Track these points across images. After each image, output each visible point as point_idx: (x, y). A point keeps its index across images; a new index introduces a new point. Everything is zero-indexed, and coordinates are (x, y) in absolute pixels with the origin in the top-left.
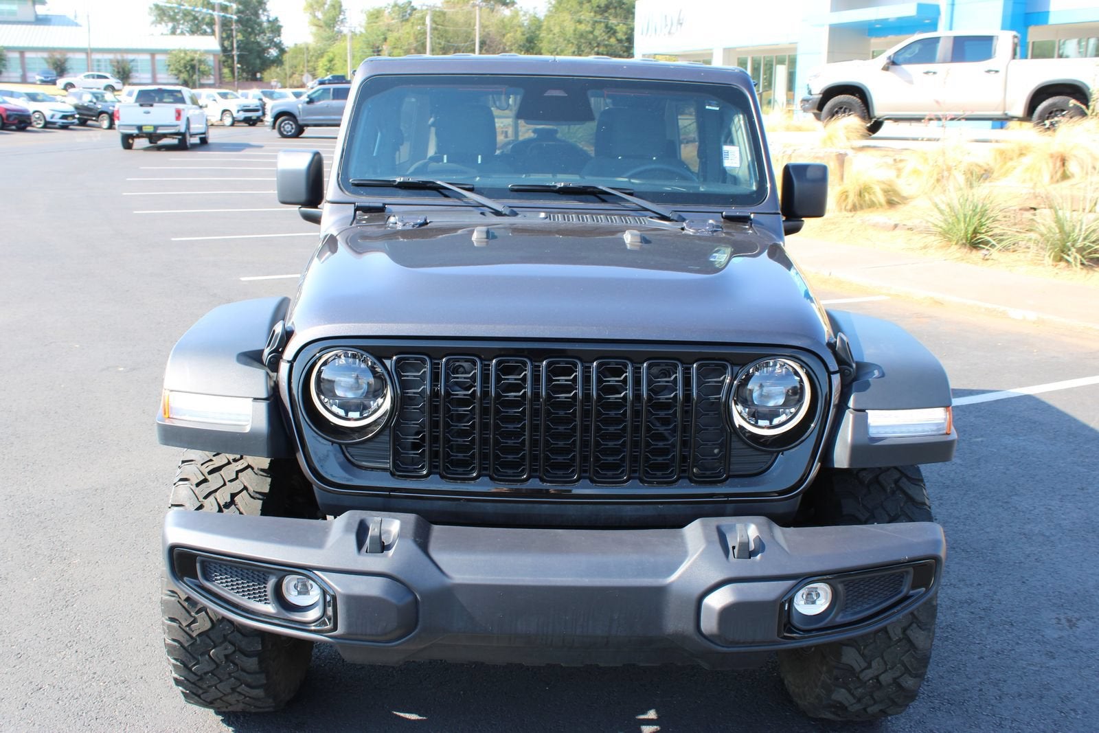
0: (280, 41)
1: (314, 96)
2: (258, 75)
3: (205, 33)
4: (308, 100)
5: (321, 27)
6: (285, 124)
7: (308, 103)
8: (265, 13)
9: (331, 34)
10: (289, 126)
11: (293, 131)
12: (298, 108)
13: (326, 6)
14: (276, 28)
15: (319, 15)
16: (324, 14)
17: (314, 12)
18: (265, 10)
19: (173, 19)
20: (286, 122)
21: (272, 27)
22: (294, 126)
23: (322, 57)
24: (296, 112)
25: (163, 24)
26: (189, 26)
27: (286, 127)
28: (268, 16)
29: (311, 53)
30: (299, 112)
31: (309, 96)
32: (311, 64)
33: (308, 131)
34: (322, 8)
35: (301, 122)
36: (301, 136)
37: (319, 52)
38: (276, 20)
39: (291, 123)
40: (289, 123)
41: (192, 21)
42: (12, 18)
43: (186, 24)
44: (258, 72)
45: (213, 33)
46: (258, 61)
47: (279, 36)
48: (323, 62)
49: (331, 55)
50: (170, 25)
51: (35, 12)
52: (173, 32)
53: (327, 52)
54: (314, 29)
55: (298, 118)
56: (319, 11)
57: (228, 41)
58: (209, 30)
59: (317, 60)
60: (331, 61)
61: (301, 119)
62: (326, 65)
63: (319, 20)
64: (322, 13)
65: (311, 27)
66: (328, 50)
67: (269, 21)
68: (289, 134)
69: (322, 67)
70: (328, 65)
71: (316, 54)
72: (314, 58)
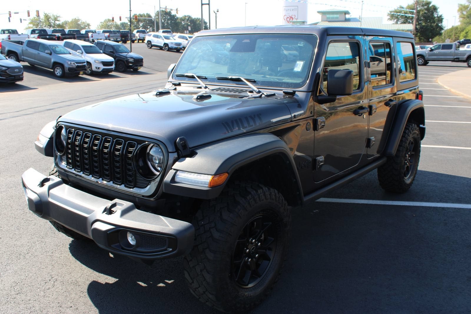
0: (442, 25)
1: (433, 48)
2: (430, 40)
3: (409, 23)
4: (430, 50)
5: (465, 18)
6: (420, 60)
7: (430, 51)
8: (437, 13)
9: (469, 21)
10: (421, 61)
11: (423, 63)
12: (426, 53)
13: (469, 9)
14: (440, 19)
15: (465, 13)
16: (467, 12)
17: (462, 12)
18: (437, 12)
19: (397, 18)
20: (420, 59)
21: (438, 19)
22: (423, 61)
23: (463, 31)
24: (425, 55)
25: (393, 20)
26: (403, 20)
27: (420, 61)
28: (438, 15)
29: (458, 30)
30: (426, 55)
31: (431, 48)
32: (458, 34)
33: (431, 63)
34: (466, 10)
35: (426, 59)
36: (427, 65)
37: (462, 29)
38: (441, 16)
39: (422, 59)
40: (421, 60)
41: (405, 18)
42: (337, 20)
43: (402, 19)
44: (430, 38)
45: (412, 23)
46: (430, 34)
47: (441, 23)
48: (463, 33)
49: (467, 30)
50: (395, 20)
51: (345, 17)
52: (397, 23)
53: (466, 29)
54: (461, 19)
55: (425, 57)
56: (465, 11)
57: (419, 26)
58: (411, 22)
59: (460, 33)
60: (466, 33)
61: (427, 57)
62: (464, 35)
63: (464, 15)
64: (466, 12)
65: (460, 18)
66: (466, 28)
67: (437, 17)
68: (421, 64)
69: (462, 36)
70: (465, 35)
71: (461, 30)
72: (459, 32)
